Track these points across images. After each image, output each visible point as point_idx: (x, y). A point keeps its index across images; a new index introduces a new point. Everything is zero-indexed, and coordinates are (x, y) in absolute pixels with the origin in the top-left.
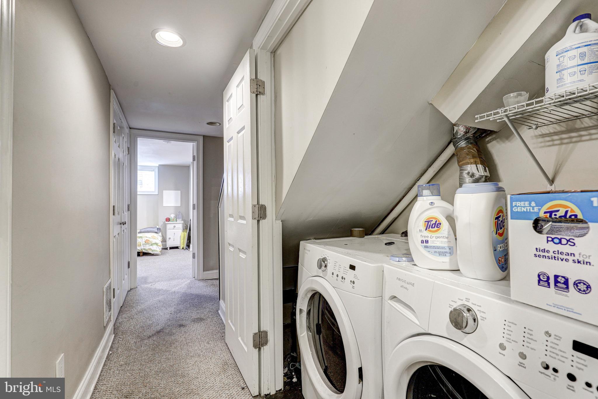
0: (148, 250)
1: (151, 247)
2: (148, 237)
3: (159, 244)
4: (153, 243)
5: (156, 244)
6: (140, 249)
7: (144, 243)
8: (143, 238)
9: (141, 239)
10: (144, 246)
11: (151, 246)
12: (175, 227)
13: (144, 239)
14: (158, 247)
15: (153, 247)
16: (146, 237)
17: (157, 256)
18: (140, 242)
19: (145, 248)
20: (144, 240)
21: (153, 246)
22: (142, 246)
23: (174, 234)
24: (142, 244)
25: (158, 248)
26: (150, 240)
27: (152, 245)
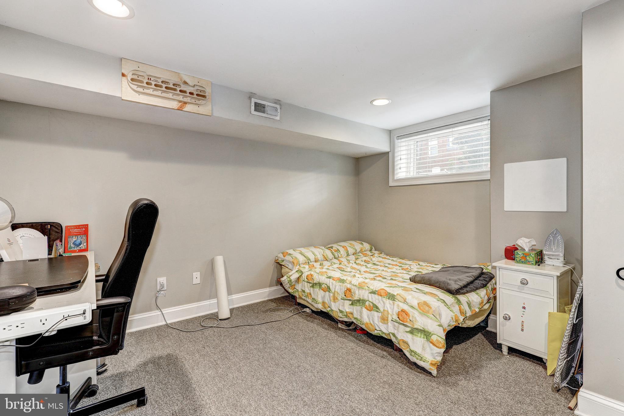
0: (401, 343)
1: (408, 338)
2: (407, 304)
3: (434, 338)
4: (417, 329)
5: (426, 334)
6: (385, 331)
7: (395, 317)
8: (396, 303)
9: (391, 302)
10: (394, 326)
11: (410, 336)
12: (524, 283)
13: (398, 306)
14: (431, 350)
15: (413, 339)
16: (405, 301)
17: (423, 376)
18: (388, 311)
19: (396, 332)
20: (396, 310)
21: (415, 337)
22: (390, 324)
23: (524, 308)
24: (390, 319)
25: (428, 350)
26: (411, 314)
27: (413, 331)
